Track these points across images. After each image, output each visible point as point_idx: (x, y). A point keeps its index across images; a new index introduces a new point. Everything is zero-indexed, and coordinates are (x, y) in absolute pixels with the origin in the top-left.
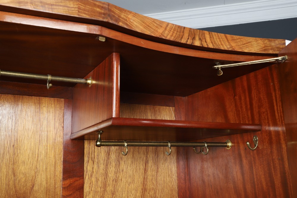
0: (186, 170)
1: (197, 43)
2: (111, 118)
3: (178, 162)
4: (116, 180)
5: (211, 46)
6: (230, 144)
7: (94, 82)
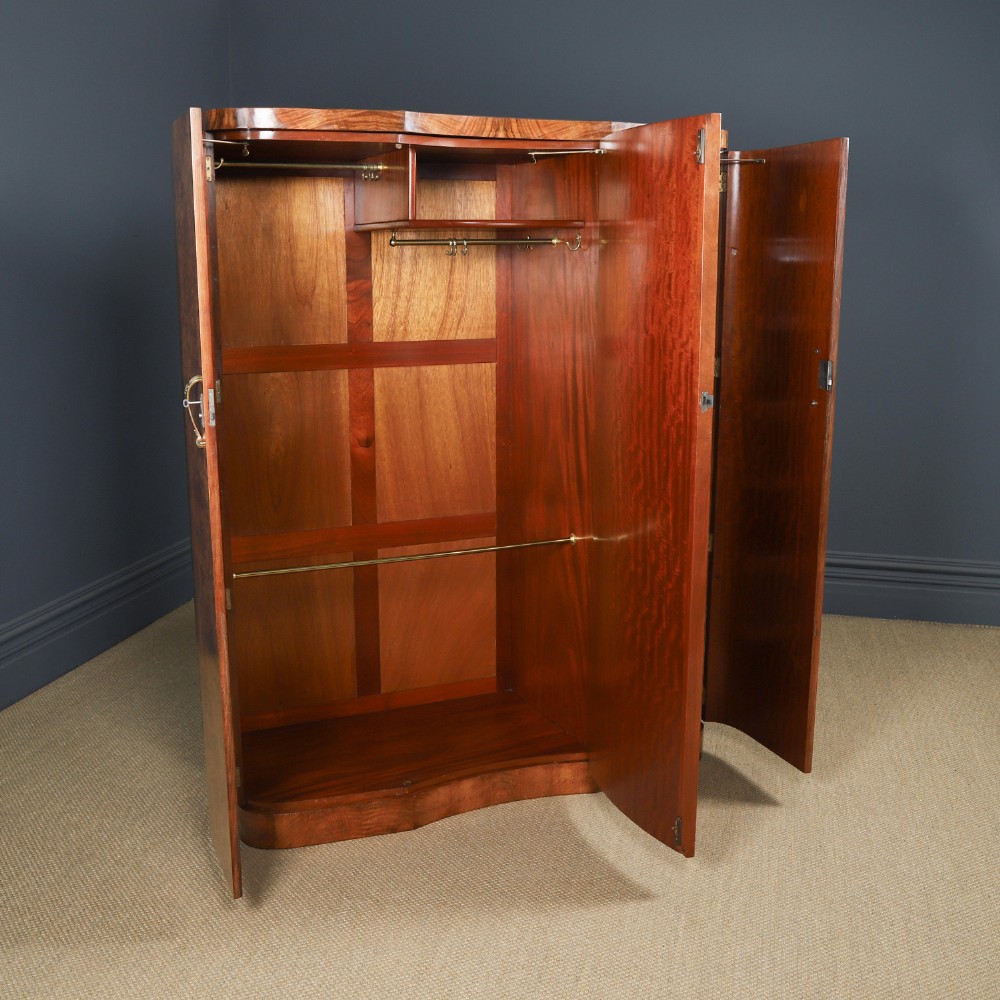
0: (509, 272)
1: (501, 135)
2: (408, 220)
3: (498, 262)
4: (412, 284)
5: (518, 136)
6: (555, 241)
7: (386, 167)
